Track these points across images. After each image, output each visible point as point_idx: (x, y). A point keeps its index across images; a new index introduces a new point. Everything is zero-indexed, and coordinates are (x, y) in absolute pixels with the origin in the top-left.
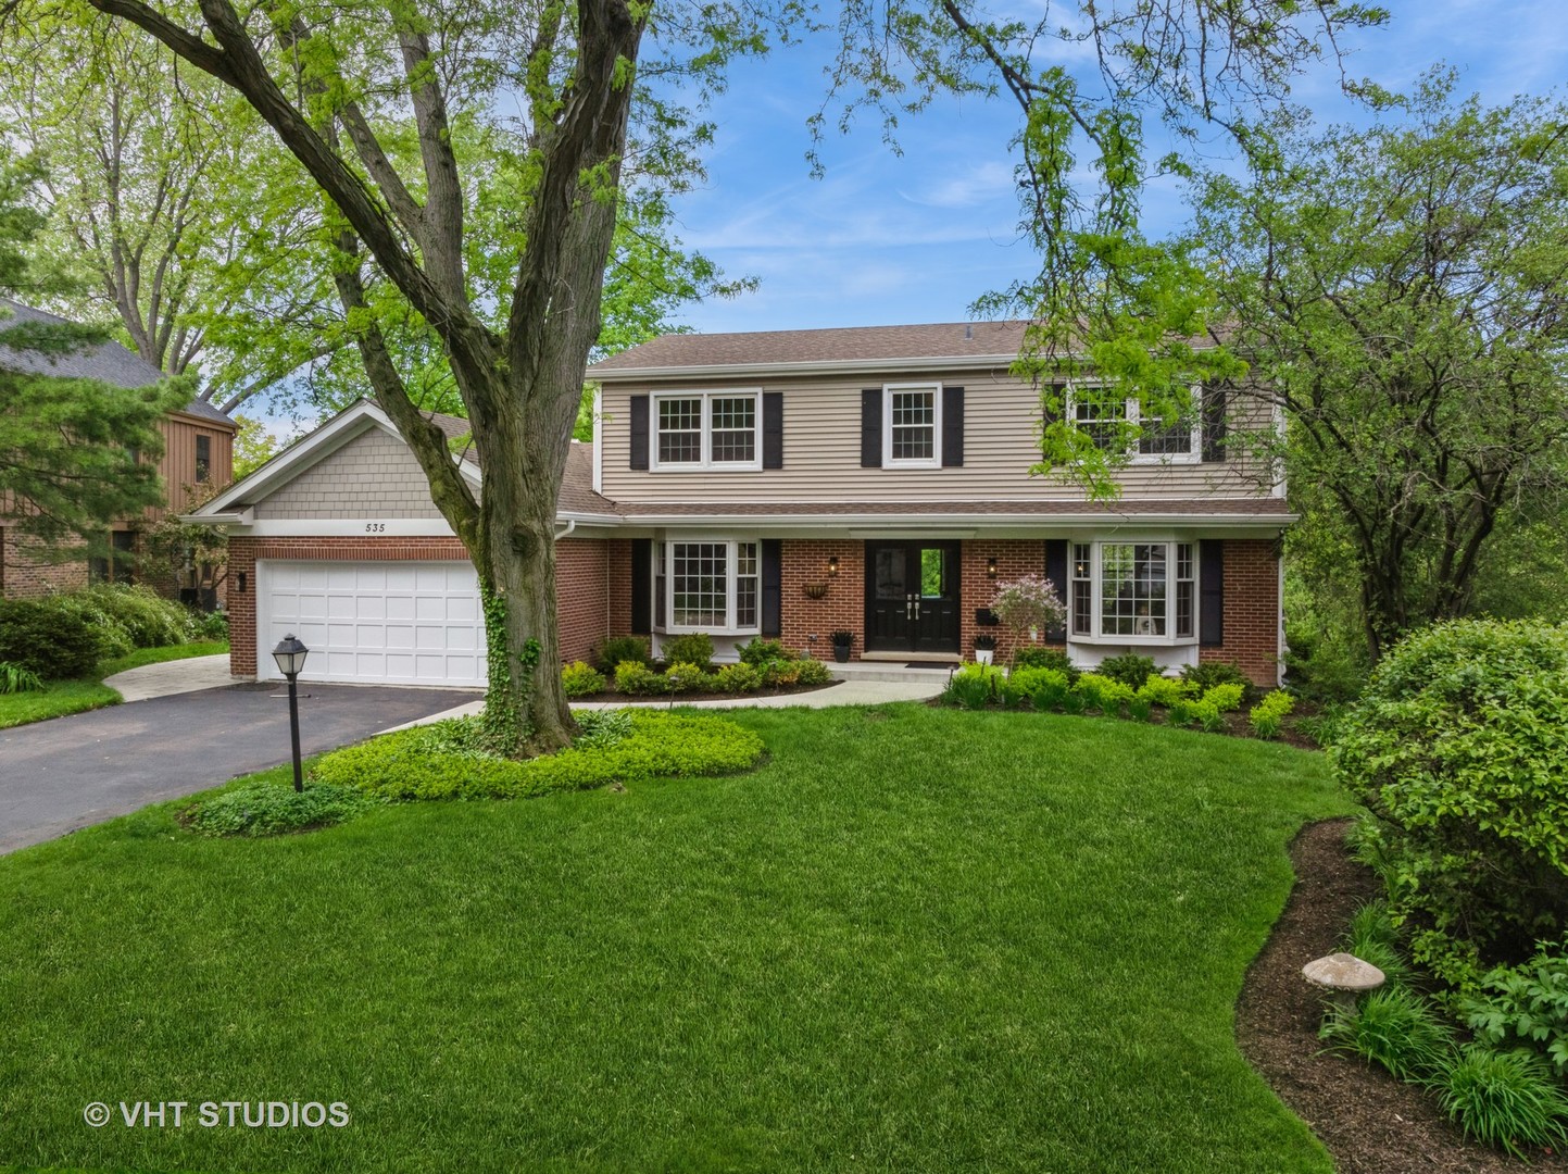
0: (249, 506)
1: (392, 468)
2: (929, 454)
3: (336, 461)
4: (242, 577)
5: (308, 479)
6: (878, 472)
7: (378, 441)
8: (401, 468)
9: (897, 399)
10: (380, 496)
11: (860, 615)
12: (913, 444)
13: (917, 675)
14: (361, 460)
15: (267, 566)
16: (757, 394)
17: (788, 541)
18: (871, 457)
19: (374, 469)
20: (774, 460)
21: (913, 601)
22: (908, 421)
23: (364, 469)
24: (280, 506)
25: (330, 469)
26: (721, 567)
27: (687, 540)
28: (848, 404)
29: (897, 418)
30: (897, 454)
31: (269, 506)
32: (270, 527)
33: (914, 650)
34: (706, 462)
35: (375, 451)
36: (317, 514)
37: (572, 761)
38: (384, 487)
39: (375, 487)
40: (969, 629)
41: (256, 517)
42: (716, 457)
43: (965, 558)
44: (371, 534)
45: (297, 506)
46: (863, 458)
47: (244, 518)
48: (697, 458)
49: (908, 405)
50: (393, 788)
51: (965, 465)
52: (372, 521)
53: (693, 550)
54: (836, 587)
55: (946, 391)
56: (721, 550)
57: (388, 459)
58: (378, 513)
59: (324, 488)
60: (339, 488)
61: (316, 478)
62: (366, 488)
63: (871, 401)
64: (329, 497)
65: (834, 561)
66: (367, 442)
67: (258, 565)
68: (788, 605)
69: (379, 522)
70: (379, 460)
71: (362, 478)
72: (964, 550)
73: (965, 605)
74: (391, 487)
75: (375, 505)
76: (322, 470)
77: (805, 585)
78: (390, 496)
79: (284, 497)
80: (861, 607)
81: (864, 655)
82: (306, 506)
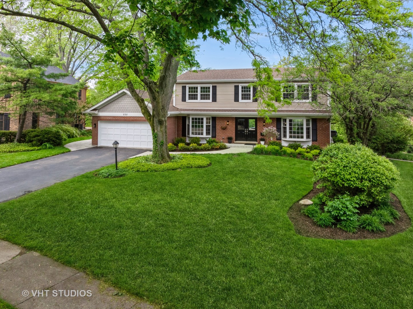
0: (97, 110)
1: (129, 102)
2: (250, 99)
3: (117, 101)
4: (95, 124)
5: (110, 104)
6: (237, 103)
7: (126, 97)
8: (131, 102)
9: (242, 87)
10: (127, 108)
11: (234, 133)
12: (246, 97)
13: (246, 147)
14: (122, 101)
15: (101, 122)
16: (211, 86)
17: (218, 117)
18: (236, 100)
19: (125, 102)
20: (214, 100)
21: (246, 130)
22: (245, 92)
23: (123, 102)
24: (104, 110)
25: (115, 102)
26: (202, 123)
27: (195, 117)
28: (231, 89)
29: (242, 91)
30: (242, 99)
31: (102, 110)
32: (101, 114)
33: (247, 141)
34: (199, 100)
35: (126, 99)
36: (112, 111)
37: (170, 165)
38: (128, 106)
39: (125, 106)
40: (259, 137)
41: (98, 112)
42: (201, 99)
43: (258, 121)
44: (124, 116)
45: (108, 110)
46: (235, 100)
47: (96, 112)
48: (197, 99)
49: (245, 88)
50: (135, 169)
51: (258, 102)
52: (125, 113)
53: (196, 119)
54: (228, 127)
55: (253, 86)
56: (202, 119)
57: (128, 100)
58: (126, 111)
59: (114, 106)
60: (117, 106)
61: (112, 104)
62: (123, 106)
63: (237, 88)
64: (115, 108)
65: (228, 121)
66: (124, 97)
67: (99, 122)
68: (217, 131)
69: (126, 113)
70: (126, 101)
71: (123, 104)
73: (258, 131)
74: (129, 106)
75: (125, 110)
76: (114, 102)
77: (221, 127)
78: (129, 108)
79: (105, 108)
80: (234, 132)
81: (235, 142)
82: (110, 110)
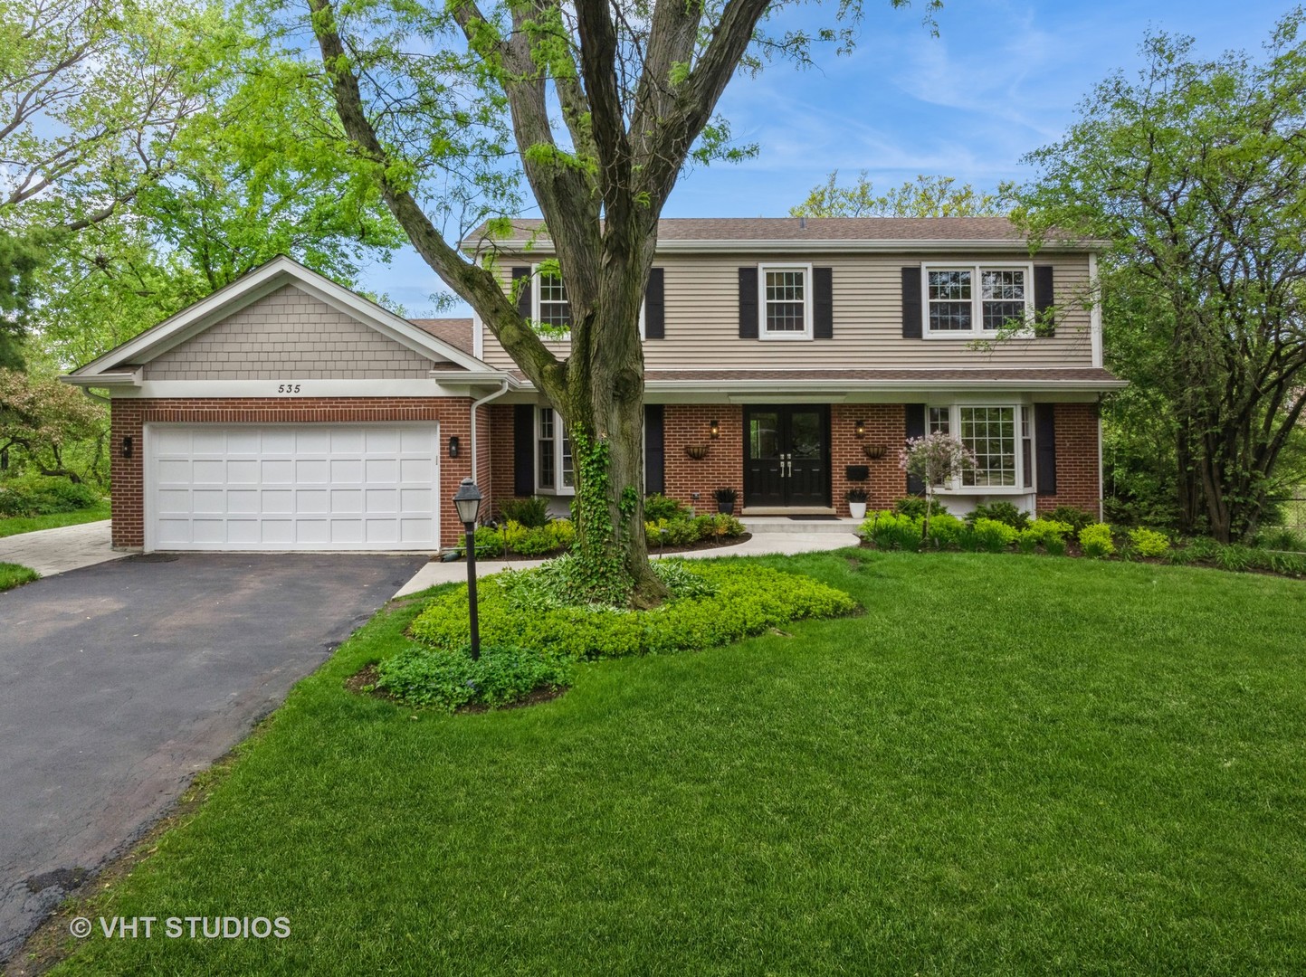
0: (139, 366)
1: (308, 328)
2: (800, 326)
3: (243, 319)
4: (128, 442)
5: (209, 338)
6: (754, 343)
7: (293, 299)
8: (319, 328)
9: (769, 276)
10: (296, 356)
11: (740, 474)
12: (786, 317)
14: (273, 319)
15: (154, 430)
17: (670, 406)
18: (748, 329)
19: (287, 328)
21: (786, 460)
23: (276, 328)
24: (175, 366)
25: (235, 328)
28: (726, 281)
29: (770, 294)
31: (163, 366)
32: (161, 388)
33: (786, 506)
35: (289, 310)
36: (219, 374)
38: (300, 347)
39: (288, 347)
40: (840, 485)
41: (145, 378)
43: (835, 421)
44: (284, 395)
45: (195, 366)
46: (740, 329)
47: (135, 377)
49: (789, 282)
51: (835, 337)
52: (286, 382)
54: (717, 448)
55: (816, 271)
57: (304, 318)
58: (292, 374)
59: (227, 348)
60: (247, 347)
61: (219, 338)
62: (278, 347)
64: (233, 357)
65: (714, 424)
66: (280, 300)
67: (145, 429)
68: (670, 466)
69: (294, 382)
70: (293, 319)
71: (273, 338)
72: (834, 413)
73: (835, 463)
74: (309, 347)
75: (288, 366)
76: (226, 329)
77: (687, 447)
78: (306, 356)
79: (180, 357)
80: (740, 467)
81: (746, 511)
82: (206, 366)
